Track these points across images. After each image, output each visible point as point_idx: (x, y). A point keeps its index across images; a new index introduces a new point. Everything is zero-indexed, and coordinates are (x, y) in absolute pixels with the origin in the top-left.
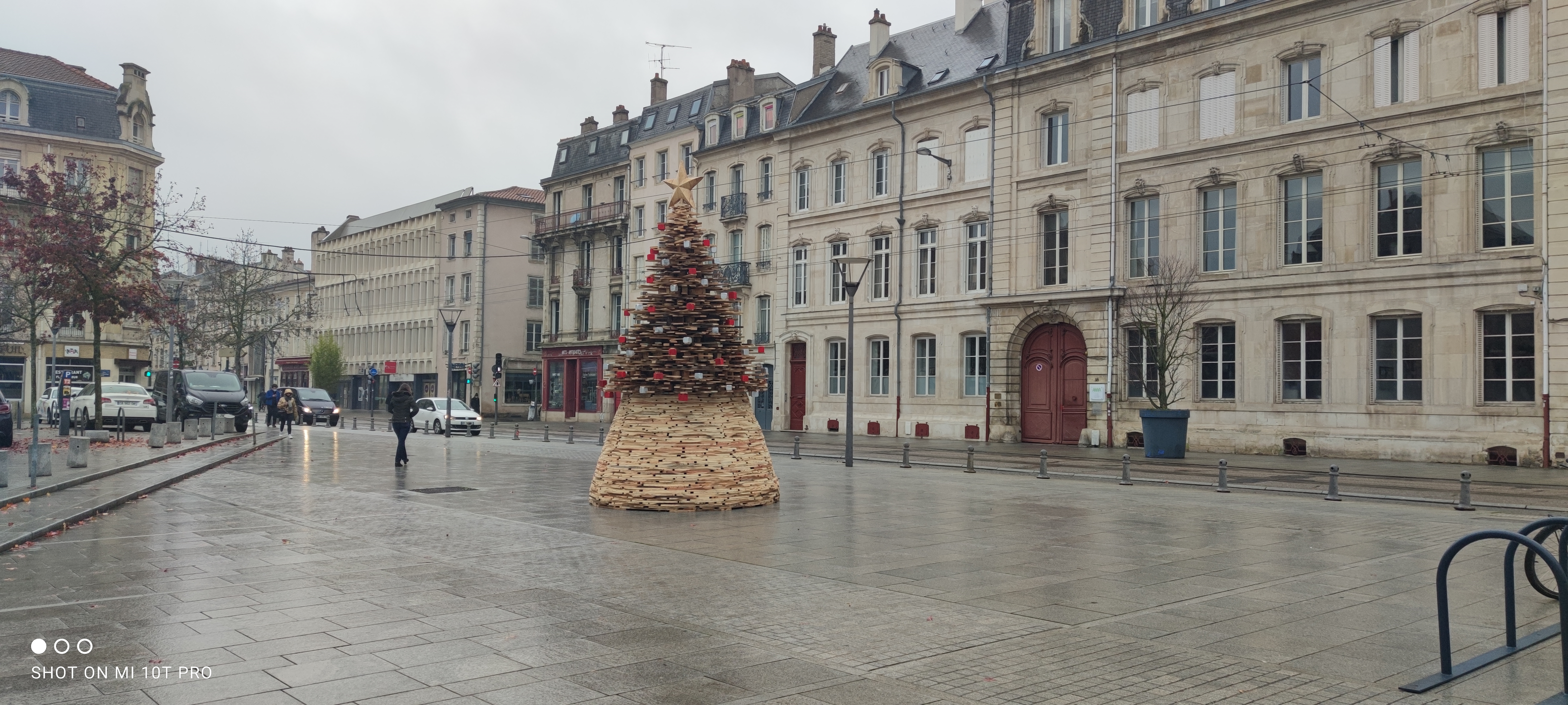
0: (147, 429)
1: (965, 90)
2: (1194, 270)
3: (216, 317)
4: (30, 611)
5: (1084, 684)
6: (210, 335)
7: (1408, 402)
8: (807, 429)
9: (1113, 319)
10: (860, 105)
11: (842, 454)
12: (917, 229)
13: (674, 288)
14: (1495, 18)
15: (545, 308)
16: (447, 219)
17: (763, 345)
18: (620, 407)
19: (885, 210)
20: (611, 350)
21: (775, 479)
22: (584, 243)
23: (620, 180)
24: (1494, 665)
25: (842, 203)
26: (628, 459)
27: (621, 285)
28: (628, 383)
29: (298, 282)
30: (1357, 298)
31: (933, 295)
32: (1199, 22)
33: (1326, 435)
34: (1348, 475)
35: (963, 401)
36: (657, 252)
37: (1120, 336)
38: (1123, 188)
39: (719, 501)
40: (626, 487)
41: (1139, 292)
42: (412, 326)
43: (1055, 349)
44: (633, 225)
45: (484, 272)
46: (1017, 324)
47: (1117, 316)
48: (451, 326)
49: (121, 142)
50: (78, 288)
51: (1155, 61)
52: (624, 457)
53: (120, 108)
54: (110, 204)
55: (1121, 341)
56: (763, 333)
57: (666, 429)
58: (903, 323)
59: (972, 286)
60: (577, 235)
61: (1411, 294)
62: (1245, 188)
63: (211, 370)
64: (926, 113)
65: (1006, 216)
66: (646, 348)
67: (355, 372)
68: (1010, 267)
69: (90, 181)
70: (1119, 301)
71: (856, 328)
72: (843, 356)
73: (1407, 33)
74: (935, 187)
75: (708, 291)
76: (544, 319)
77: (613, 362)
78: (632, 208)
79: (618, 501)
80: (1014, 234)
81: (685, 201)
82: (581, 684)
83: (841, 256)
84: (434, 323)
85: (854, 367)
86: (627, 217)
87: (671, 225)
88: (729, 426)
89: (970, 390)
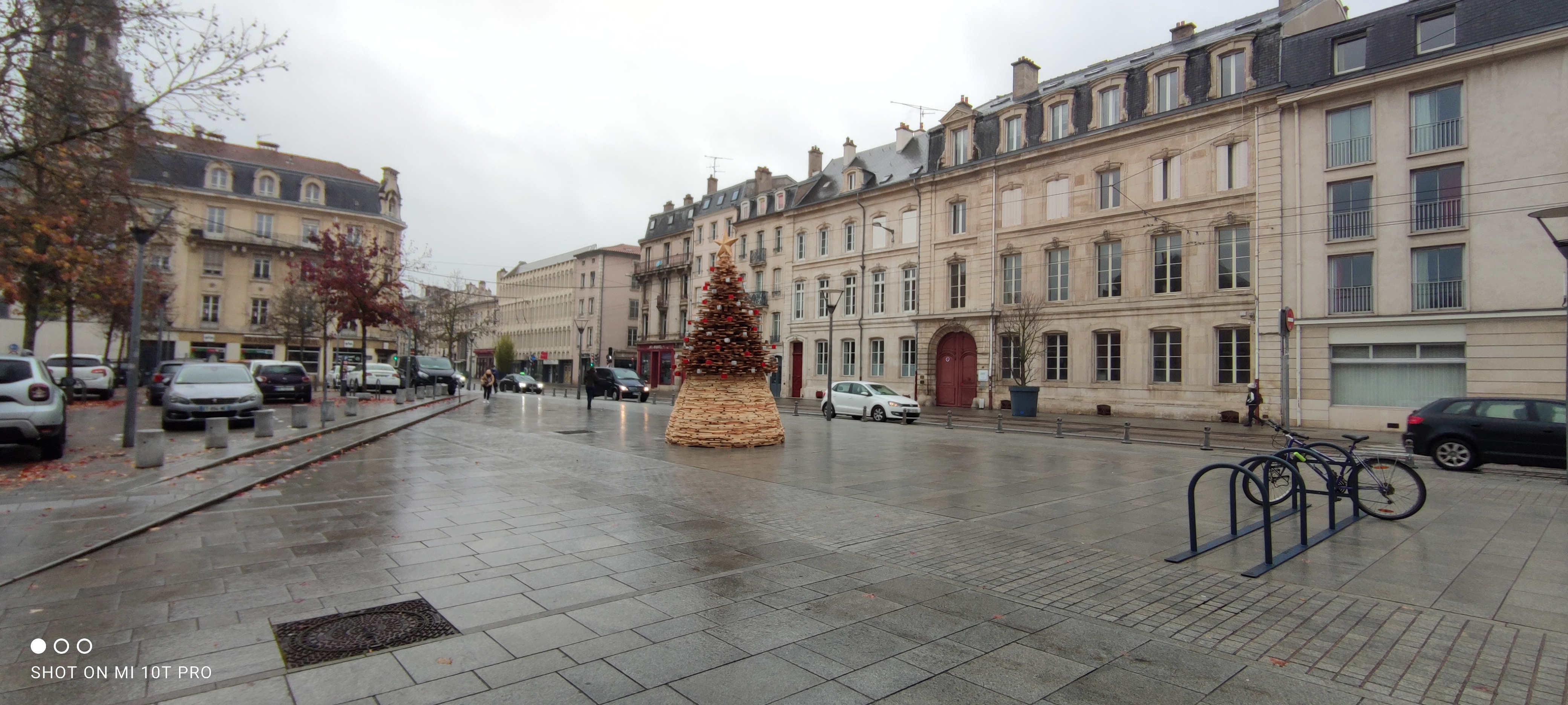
0: (394, 392)
1: (903, 187)
2: (1043, 300)
3: (437, 324)
4: (320, 505)
5: (971, 556)
6: (434, 334)
7: (1173, 383)
8: (803, 397)
9: (993, 330)
10: (837, 195)
12: (873, 272)
13: (719, 307)
14: (1226, 149)
15: (639, 319)
16: (580, 264)
17: (775, 344)
18: (685, 381)
19: (853, 260)
20: (680, 346)
21: (782, 428)
22: (664, 279)
23: (687, 240)
24: (1223, 546)
25: (826, 255)
26: (689, 414)
27: (686, 305)
28: (690, 367)
29: (488, 302)
30: (1142, 318)
31: (883, 313)
32: (1046, 148)
33: (1123, 403)
34: (1136, 427)
35: (901, 380)
36: (709, 285)
37: (997, 340)
38: (1000, 249)
39: (746, 441)
40: (688, 432)
41: (1009, 313)
42: (558, 330)
43: (957, 348)
44: (695, 268)
45: (602, 296)
46: (934, 332)
47: (995, 328)
48: (581, 330)
49: (381, 215)
50: (353, 305)
51: (1019, 171)
52: (687, 413)
53: (381, 195)
54: (374, 253)
55: (998, 343)
56: (776, 336)
57: (713, 396)
58: (864, 331)
59: (907, 308)
60: (660, 274)
61: (1175, 317)
62: (1074, 250)
63: (434, 356)
64: (878, 201)
65: (927, 265)
66: (701, 345)
67: (522, 358)
68: (930, 297)
69: (361, 239)
70: (997, 319)
71: (834, 333)
72: (826, 351)
73: (1173, 157)
74: (884, 246)
75: (740, 309)
76: (638, 327)
77: (680, 354)
78: (694, 257)
79: (682, 441)
80: (932, 276)
81: (727, 253)
82: (658, 554)
83: (825, 288)
84: (571, 328)
85: (833, 358)
86: (691, 263)
87: (718, 268)
88: (753, 395)
89: (905, 373)
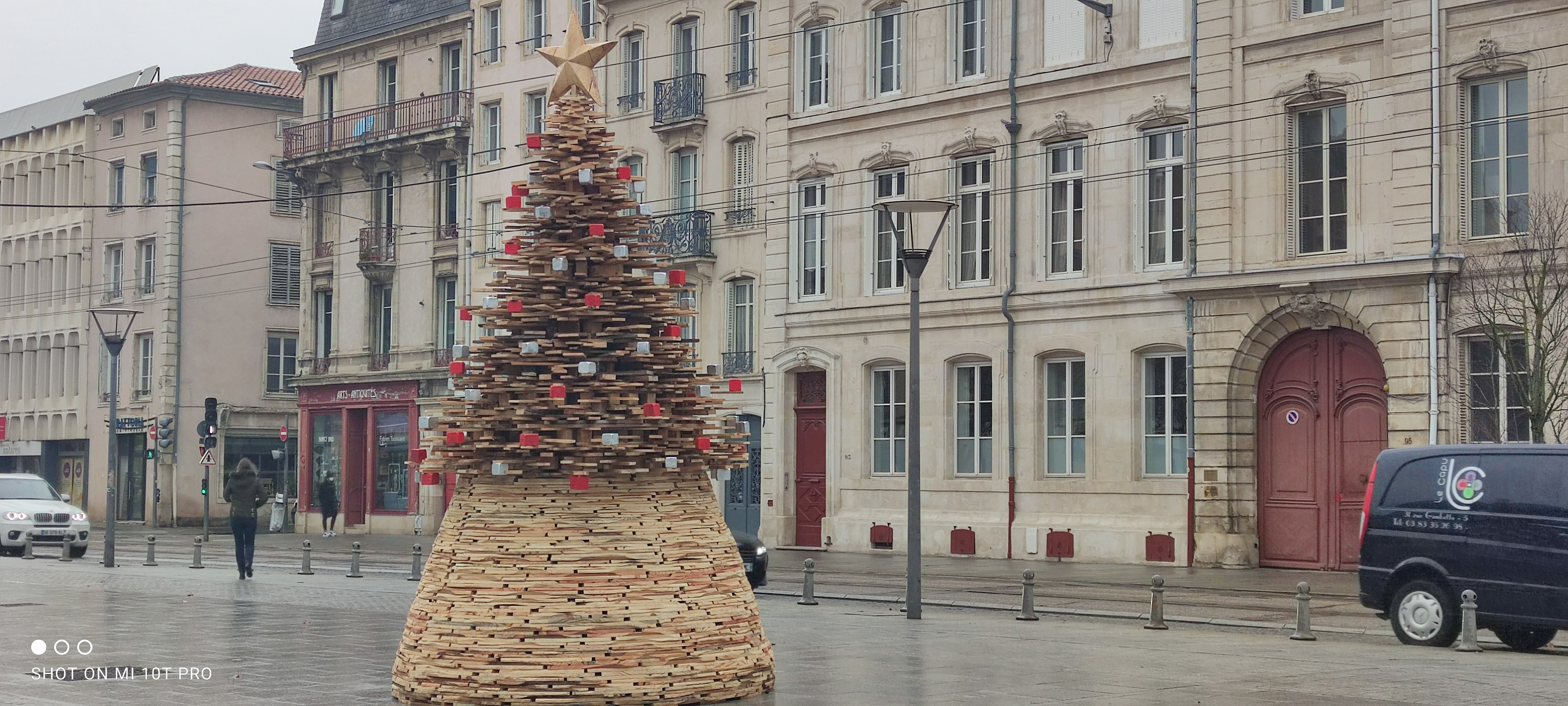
8: (829, 544)
9: (1438, 320)
11: (900, 594)
12: (1045, 142)
13: (559, 264)
15: (303, 305)
16: (107, 130)
17: (740, 376)
18: (454, 502)
19: (980, 105)
20: (436, 390)
21: (764, 646)
22: (380, 175)
23: (452, 50)
25: (896, 93)
26: (468, 607)
27: (455, 259)
28: (469, 454)
31: (1079, 274)
35: (1140, 486)
36: (525, 192)
37: (1452, 353)
38: (1455, 58)
39: (653, 690)
40: (465, 664)
41: (1490, 264)
42: (38, 344)
43: (1323, 382)
44: (478, 138)
45: (180, 235)
46: (1246, 330)
47: (1445, 314)
48: (114, 344)
52: (462, 606)
55: (1455, 363)
56: (740, 353)
57: (544, 546)
58: (1020, 331)
59: (1155, 255)
60: (367, 161)
65: (1222, 115)
66: (504, 385)
68: (1231, 218)
70: (1450, 283)
71: (926, 342)
72: (900, 397)
74: (1081, 58)
75: (628, 268)
76: (301, 329)
77: (438, 414)
78: (476, 105)
79: (449, 693)
80: (1237, 152)
81: (579, 89)
83: (895, 197)
84: (82, 339)
85: (923, 419)
86: (468, 123)
87: (553, 138)
88: (671, 539)
89: (1154, 463)
